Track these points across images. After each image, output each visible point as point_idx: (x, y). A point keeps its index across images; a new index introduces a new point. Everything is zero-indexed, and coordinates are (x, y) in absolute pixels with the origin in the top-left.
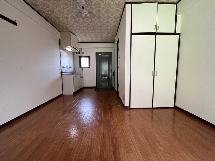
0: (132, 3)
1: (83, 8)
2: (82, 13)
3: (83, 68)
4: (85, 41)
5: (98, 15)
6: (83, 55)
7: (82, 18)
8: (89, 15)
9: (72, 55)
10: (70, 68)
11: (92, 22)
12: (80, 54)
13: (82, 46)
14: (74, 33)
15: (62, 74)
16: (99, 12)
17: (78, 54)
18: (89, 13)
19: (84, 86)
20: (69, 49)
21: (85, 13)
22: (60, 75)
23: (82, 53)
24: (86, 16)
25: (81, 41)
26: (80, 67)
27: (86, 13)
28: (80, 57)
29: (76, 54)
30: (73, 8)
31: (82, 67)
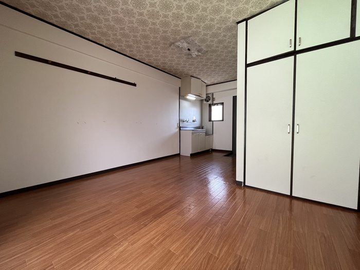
0: (246, 20)
1: (189, 50)
2: (191, 55)
3: (213, 121)
4: (216, 82)
5: (210, 50)
6: (215, 102)
7: (194, 58)
8: (200, 54)
9: (198, 104)
10: (194, 121)
11: (208, 59)
12: (210, 102)
13: (211, 90)
14: (195, 76)
15: (180, 130)
16: (208, 46)
17: (208, 101)
18: (198, 51)
19: (214, 148)
20: (191, 97)
21: (194, 53)
22: (178, 130)
23: (213, 99)
24: (197, 56)
25: (209, 83)
26: (210, 120)
27: (196, 53)
28: (210, 106)
29: (205, 102)
30: (180, 54)
31: (213, 119)
